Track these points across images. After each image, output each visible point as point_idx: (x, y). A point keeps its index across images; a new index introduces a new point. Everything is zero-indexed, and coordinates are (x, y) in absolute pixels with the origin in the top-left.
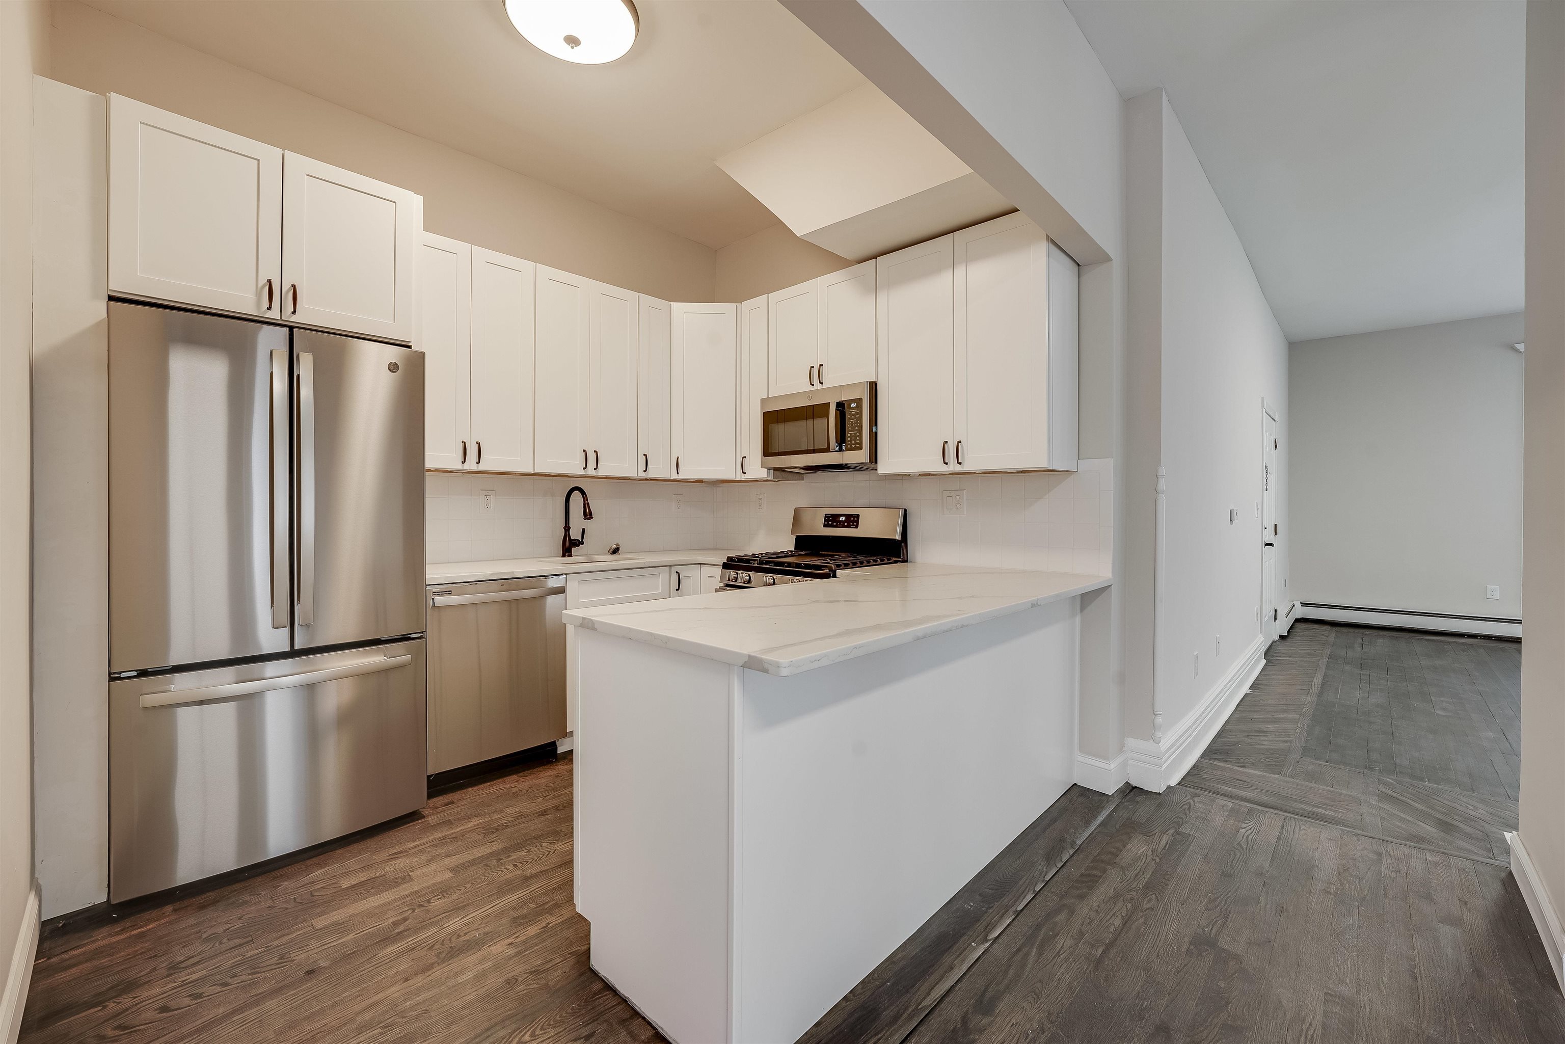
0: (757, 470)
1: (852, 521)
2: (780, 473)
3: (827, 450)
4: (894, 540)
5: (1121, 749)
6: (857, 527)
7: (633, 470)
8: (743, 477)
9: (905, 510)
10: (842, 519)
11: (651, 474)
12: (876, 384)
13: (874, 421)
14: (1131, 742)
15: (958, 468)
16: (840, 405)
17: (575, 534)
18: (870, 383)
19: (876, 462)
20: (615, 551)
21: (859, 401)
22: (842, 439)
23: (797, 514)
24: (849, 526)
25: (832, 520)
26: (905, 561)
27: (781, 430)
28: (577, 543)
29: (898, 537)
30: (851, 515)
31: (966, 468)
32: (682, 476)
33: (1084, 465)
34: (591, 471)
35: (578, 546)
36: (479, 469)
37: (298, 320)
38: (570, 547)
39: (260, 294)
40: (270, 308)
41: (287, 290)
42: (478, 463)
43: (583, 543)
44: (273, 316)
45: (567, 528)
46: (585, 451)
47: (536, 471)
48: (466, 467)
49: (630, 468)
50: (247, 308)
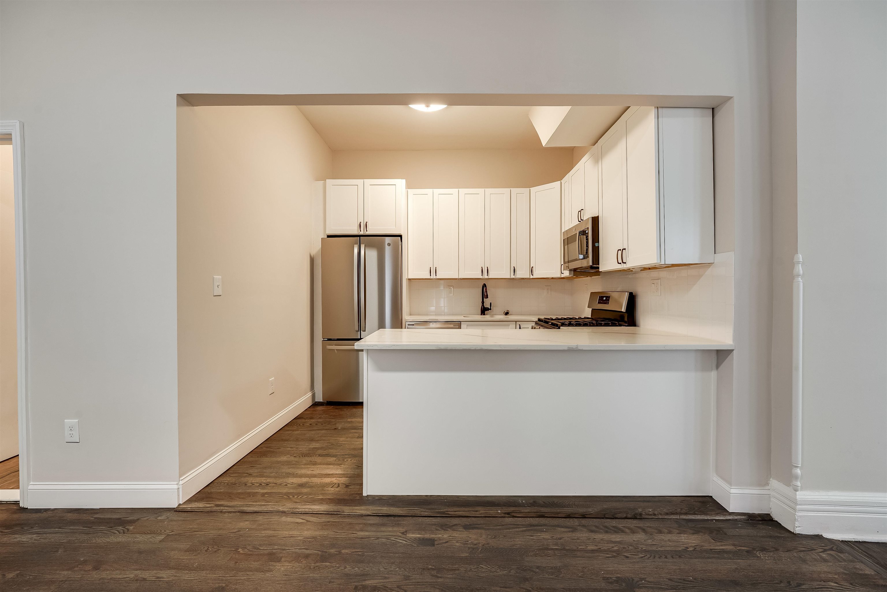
1: (608, 299)
3: (578, 259)
4: (622, 313)
6: (610, 303)
7: (508, 275)
8: (562, 276)
9: (631, 294)
10: (605, 299)
11: (517, 277)
12: (598, 217)
13: (596, 240)
14: (774, 483)
15: (626, 266)
16: (580, 233)
18: (595, 216)
19: (598, 264)
21: (588, 230)
22: (583, 252)
23: (591, 297)
24: (606, 303)
25: (602, 300)
26: (636, 325)
27: (568, 249)
29: (624, 311)
32: (535, 277)
33: (718, 258)
34: (485, 276)
35: (488, 311)
36: (437, 278)
37: (368, 233)
38: (484, 311)
39: (358, 227)
40: (361, 231)
41: (365, 223)
42: (436, 275)
43: (490, 309)
44: (362, 233)
45: (483, 302)
46: (482, 267)
47: (460, 277)
48: (432, 277)
49: (506, 274)
50: (355, 232)
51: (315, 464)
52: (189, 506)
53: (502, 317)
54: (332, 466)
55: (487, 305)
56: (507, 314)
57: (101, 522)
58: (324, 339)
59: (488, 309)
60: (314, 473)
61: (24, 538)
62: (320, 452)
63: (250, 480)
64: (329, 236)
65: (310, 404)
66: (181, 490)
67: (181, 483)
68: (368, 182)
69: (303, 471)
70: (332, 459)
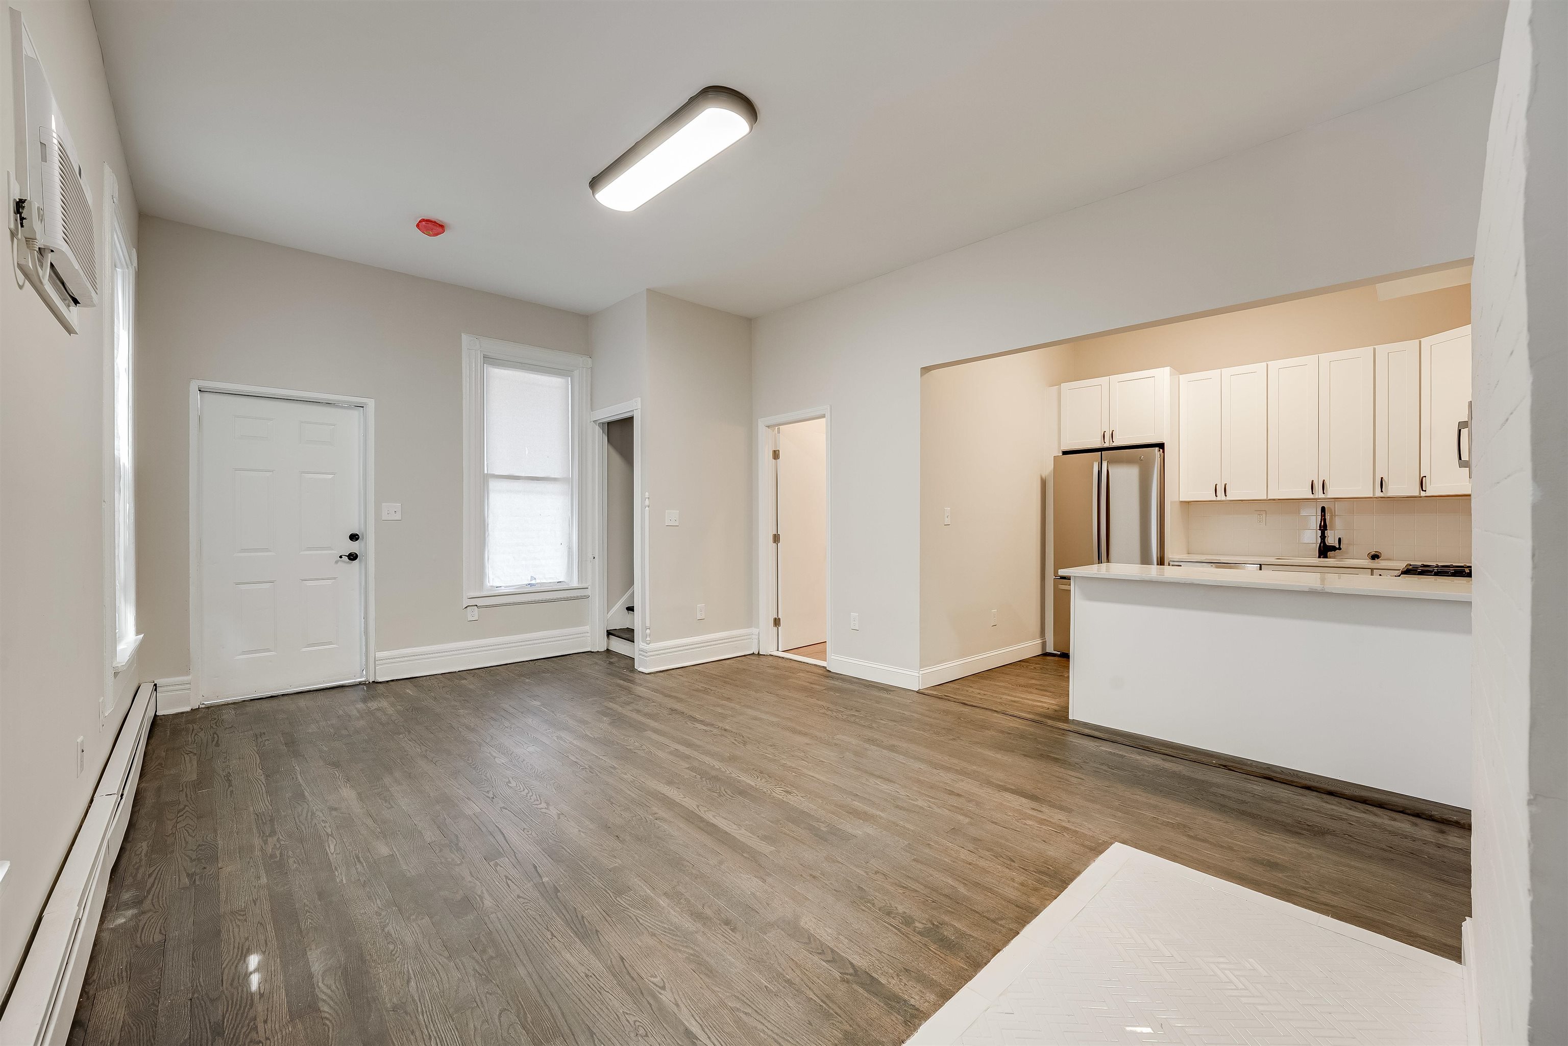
35: (1335, 551)
36: (1227, 499)
37: (1115, 444)
38: (1325, 550)
39: (1101, 437)
40: (1105, 443)
41: (1111, 433)
42: (1226, 496)
43: (1340, 549)
44: (1107, 445)
45: (1323, 537)
46: (1312, 481)
47: (1269, 498)
48: (1219, 498)
49: (1365, 489)
50: (1098, 444)
51: (1031, 693)
52: (926, 692)
53: (1368, 563)
54: (1047, 698)
55: (1331, 540)
56: (1375, 557)
57: (873, 686)
58: (1056, 576)
59: (1333, 548)
60: (1028, 697)
61: (836, 683)
62: (1037, 687)
63: (971, 689)
64: (1065, 453)
65: (1039, 652)
66: (920, 678)
67: (921, 672)
68: (1115, 378)
69: (1017, 695)
70: (1048, 694)
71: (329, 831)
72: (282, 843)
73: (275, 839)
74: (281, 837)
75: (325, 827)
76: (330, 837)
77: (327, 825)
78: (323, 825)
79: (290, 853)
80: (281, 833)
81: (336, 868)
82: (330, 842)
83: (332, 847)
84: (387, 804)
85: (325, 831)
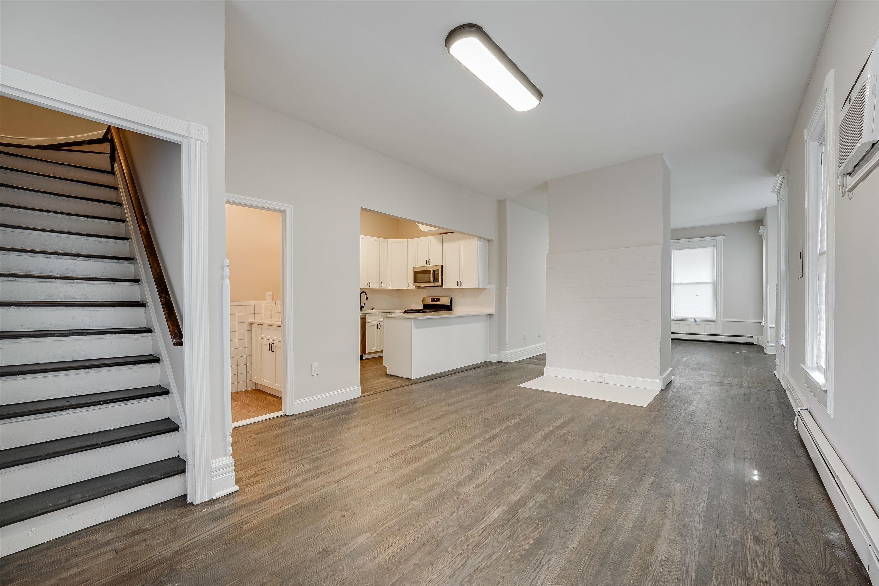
0: (412, 286)
1: (438, 300)
2: (419, 287)
3: (431, 282)
4: (448, 305)
5: (499, 353)
6: (439, 302)
7: (379, 287)
8: (408, 288)
9: (451, 298)
10: (435, 300)
11: (383, 288)
12: (443, 266)
13: (442, 275)
14: (502, 352)
15: (461, 287)
16: (434, 271)
17: (362, 305)
18: (441, 265)
19: (443, 285)
20: (373, 309)
21: (438, 270)
22: (434, 279)
23: (424, 299)
24: (437, 302)
25: (433, 300)
26: (451, 310)
27: (419, 276)
28: (363, 307)
29: (449, 304)
30: (438, 299)
31: (462, 287)
32: (391, 288)
33: (490, 287)
34: (368, 287)
71: (697, 519)
72: (731, 529)
73: (735, 536)
74: (731, 534)
75: (698, 523)
76: (699, 513)
77: (695, 524)
78: (698, 526)
79: (728, 517)
80: (730, 539)
81: (707, 492)
82: (701, 509)
83: (702, 505)
84: (648, 515)
85: (699, 519)
